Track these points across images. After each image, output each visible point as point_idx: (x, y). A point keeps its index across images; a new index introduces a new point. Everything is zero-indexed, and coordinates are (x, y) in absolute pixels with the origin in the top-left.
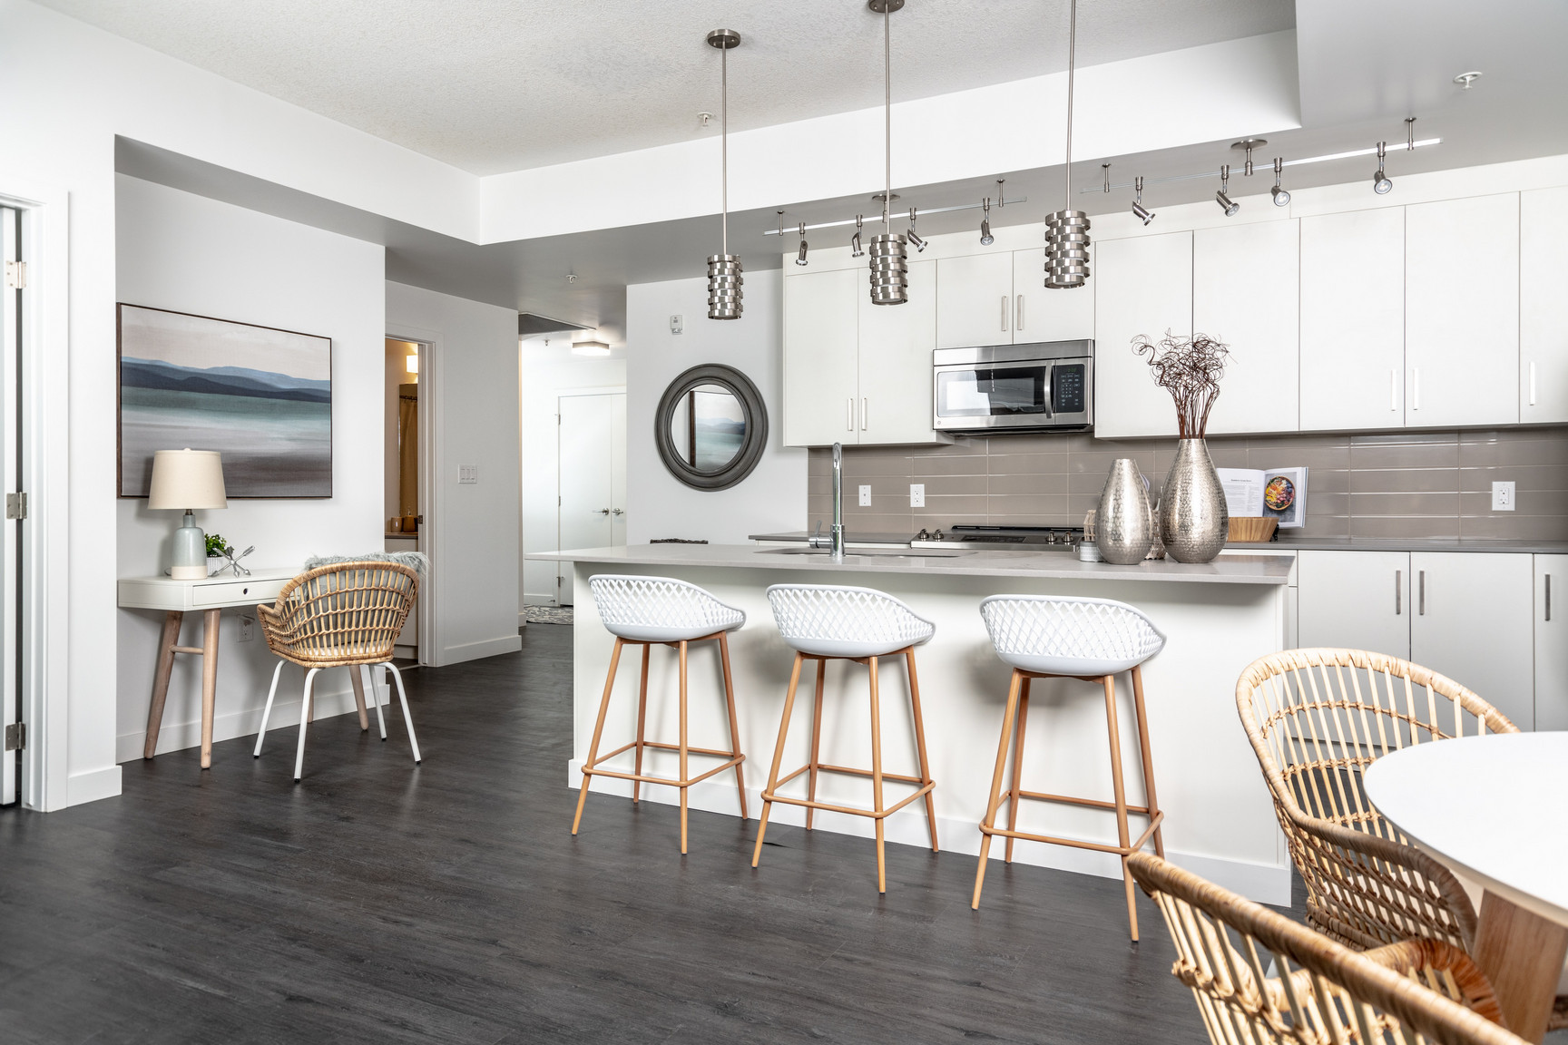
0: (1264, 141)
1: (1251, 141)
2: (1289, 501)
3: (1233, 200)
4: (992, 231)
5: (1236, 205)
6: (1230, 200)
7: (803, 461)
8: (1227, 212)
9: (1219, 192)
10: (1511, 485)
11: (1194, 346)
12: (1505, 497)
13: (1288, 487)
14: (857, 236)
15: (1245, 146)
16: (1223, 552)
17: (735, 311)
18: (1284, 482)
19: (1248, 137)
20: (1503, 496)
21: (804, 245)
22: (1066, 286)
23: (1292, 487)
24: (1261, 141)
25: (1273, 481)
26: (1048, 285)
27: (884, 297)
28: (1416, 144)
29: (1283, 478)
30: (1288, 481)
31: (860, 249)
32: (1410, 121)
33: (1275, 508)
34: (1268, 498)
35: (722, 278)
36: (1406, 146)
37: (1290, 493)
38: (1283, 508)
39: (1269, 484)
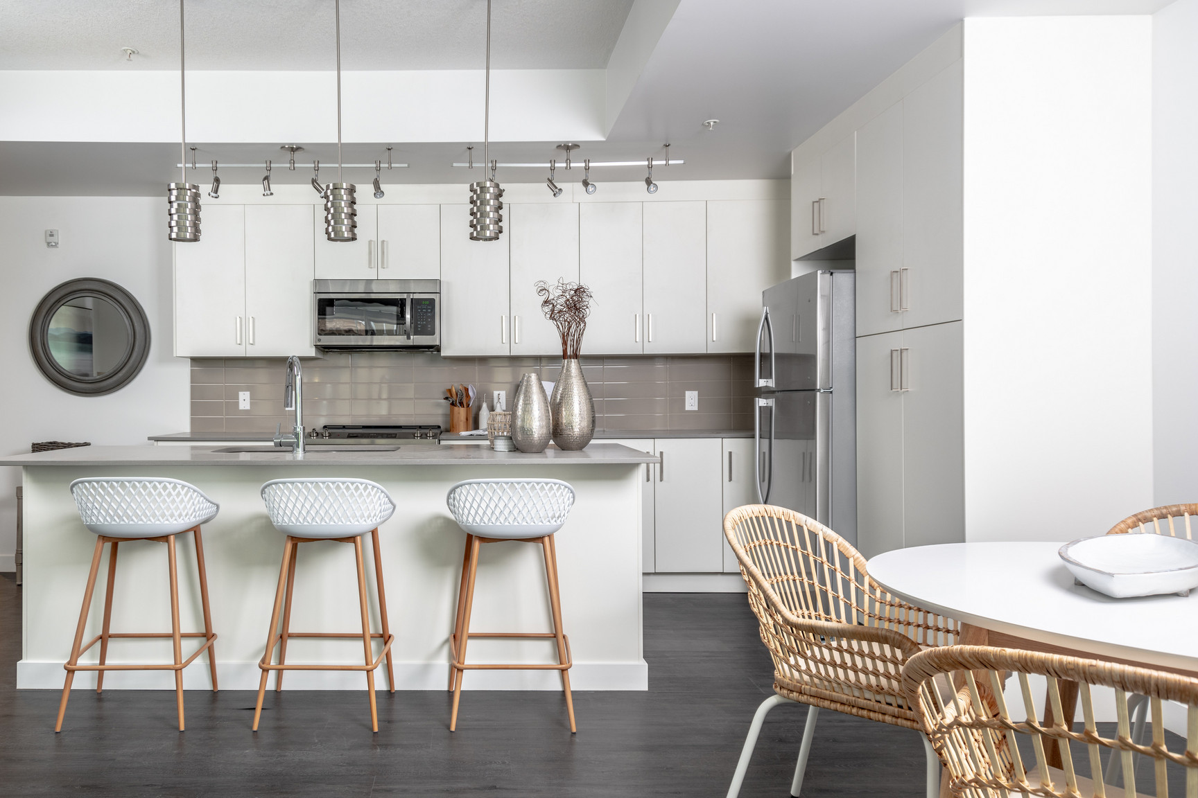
0: (579, 146)
1: (570, 145)
3: (559, 185)
4: (383, 187)
5: (560, 190)
6: (556, 184)
7: (186, 370)
8: (555, 195)
9: (548, 179)
10: (695, 393)
11: (576, 291)
12: (693, 401)
14: (266, 178)
15: (567, 147)
16: (593, 442)
17: (195, 235)
19: (569, 142)
20: (691, 400)
21: (217, 180)
22: (487, 239)
24: (576, 146)
26: (472, 238)
27: (335, 234)
28: (670, 162)
31: (270, 190)
32: (667, 146)
35: (179, 204)
36: (664, 162)
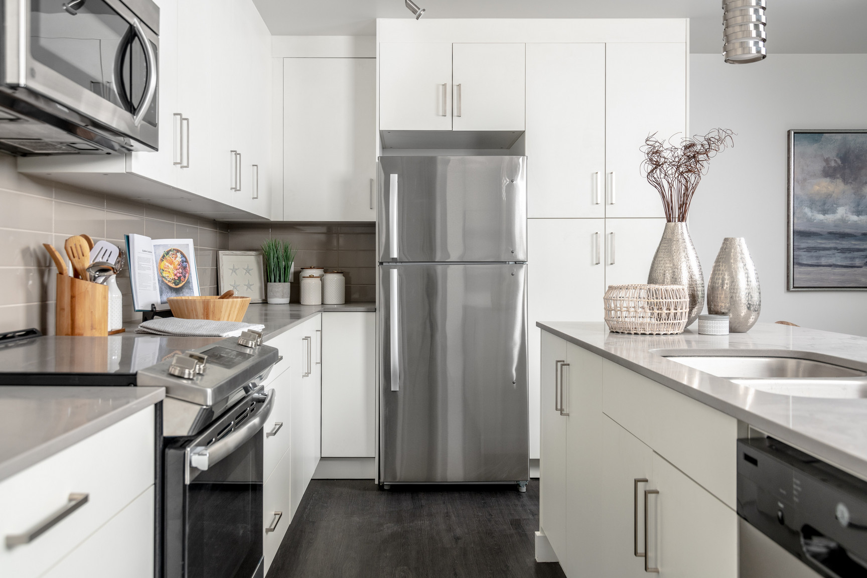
2: (185, 277)
13: (183, 262)
18: (179, 255)
23: (186, 261)
25: (168, 253)
29: (178, 251)
30: (183, 255)
33: (173, 286)
34: (164, 275)
37: (185, 268)
38: (180, 285)
39: (164, 257)
